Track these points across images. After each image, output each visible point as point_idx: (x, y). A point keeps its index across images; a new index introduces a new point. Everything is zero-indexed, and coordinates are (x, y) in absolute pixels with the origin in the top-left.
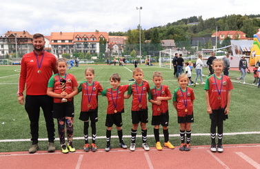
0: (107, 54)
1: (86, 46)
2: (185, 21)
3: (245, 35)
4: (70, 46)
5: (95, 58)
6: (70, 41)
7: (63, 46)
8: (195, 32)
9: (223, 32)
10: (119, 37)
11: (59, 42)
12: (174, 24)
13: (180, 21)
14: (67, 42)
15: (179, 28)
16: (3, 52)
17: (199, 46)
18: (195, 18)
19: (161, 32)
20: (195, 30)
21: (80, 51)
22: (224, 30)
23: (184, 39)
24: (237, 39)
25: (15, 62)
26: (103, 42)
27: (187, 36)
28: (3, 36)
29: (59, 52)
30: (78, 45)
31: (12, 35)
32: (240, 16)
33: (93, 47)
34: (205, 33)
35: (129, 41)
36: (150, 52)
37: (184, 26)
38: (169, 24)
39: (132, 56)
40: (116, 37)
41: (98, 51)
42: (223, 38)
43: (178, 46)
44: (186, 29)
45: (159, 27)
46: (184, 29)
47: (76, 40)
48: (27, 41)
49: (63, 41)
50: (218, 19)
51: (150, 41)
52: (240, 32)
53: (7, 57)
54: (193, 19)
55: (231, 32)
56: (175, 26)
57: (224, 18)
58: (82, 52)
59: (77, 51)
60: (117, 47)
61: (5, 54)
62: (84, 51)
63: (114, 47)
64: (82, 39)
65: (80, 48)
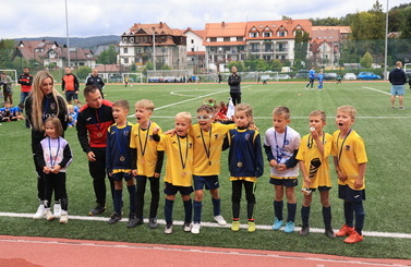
0: (308, 62)
1: (268, 46)
4: (238, 47)
5: (286, 69)
6: (239, 38)
7: (227, 48)
10: (330, 28)
11: (220, 40)
14: (233, 40)
16: (126, 61)
21: (258, 57)
25: (152, 78)
26: (302, 39)
28: (128, 33)
29: (220, 58)
30: (253, 44)
31: (141, 31)
33: (281, 49)
35: (355, 34)
36: (399, 56)
39: (364, 65)
41: (291, 56)
47: (251, 36)
48: (165, 40)
49: (227, 38)
51: (397, 34)
53: (134, 68)
58: (261, 58)
59: (252, 57)
60: (328, 49)
61: (130, 63)
62: (264, 57)
63: (321, 48)
64: (260, 35)
65: (257, 50)
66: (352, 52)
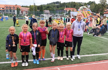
0: (20, 15)
1: (11, 11)
2: (54, 3)
3: (76, 10)
4: (3, 10)
6: (3, 8)
8: (58, 8)
9: (68, 8)
12: (50, 4)
13: (52, 3)
14: (1, 9)
15: (52, 6)
17: (59, 13)
18: (58, 2)
19: (44, 7)
20: (58, 7)
21: (8, 13)
22: (69, 7)
23: (53, 10)
24: (73, 11)
26: (18, 10)
27: (55, 9)
30: (7, 10)
32: (75, 2)
33: (14, 12)
34: (61, 8)
35: (30, 10)
36: (39, 15)
37: (54, 5)
38: (48, 4)
39: (31, 16)
40: (25, 8)
41: (16, 14)
42: (68, 10)
43: (51, 13)
44: (54, 6)
45: (44, 5)
46: (53, 6)
47: (6, 8)
50: (67, 3)
51: (39, 10)
52: (74, 9)
54: (57, 3)
55: (71, 8)
56: (50, 5)
57: (69, 3)
58: (9, 14)
59: (6, 13)
60: (25, 12)
62: (10, 13)
63: (24, 12)
64: (8, 8)
65: (8, 12)
66: (30, 13)
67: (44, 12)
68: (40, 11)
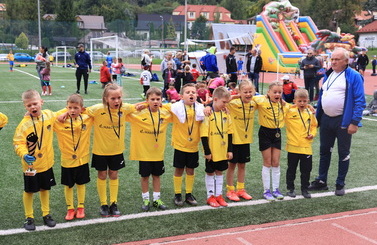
3: (229, 15)
8: (141, 4)
9: (193, 7)
17: (151, 31)
22: (193, 3)
23: (122, 16)
24: (217, 21)
27: (127, 11)
34: (159, 6)
42: (194, 17)
52: (221, 9)
55: (207, 7)
67: (80, 26)
68: (61, 18)
